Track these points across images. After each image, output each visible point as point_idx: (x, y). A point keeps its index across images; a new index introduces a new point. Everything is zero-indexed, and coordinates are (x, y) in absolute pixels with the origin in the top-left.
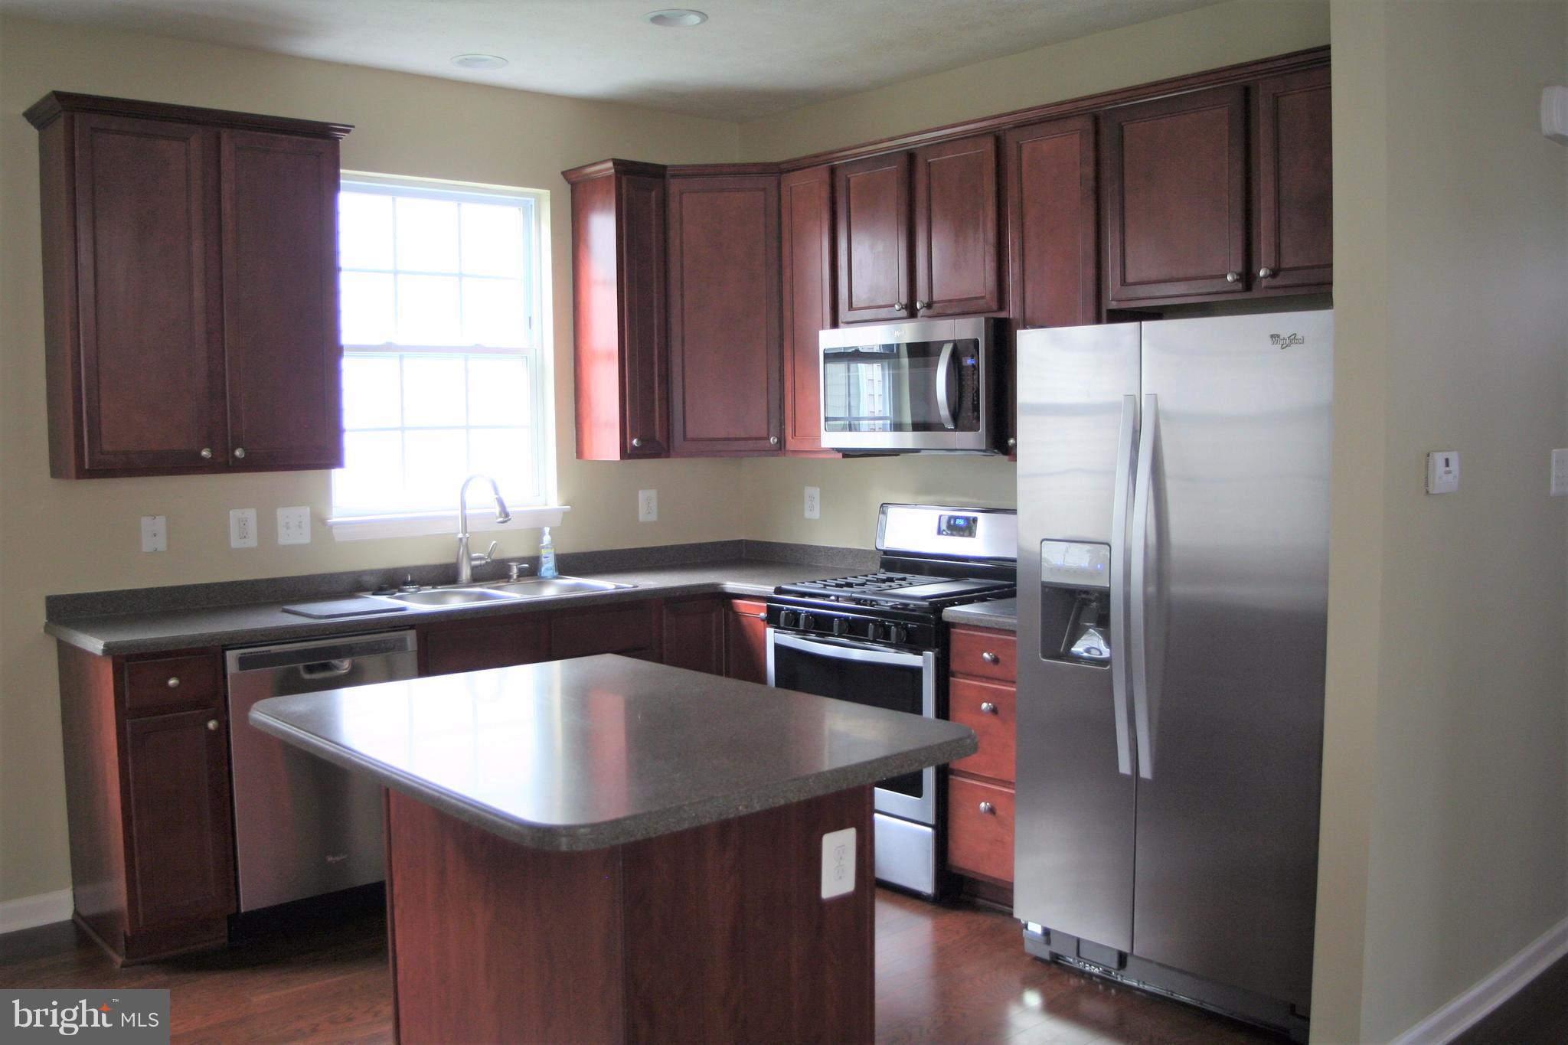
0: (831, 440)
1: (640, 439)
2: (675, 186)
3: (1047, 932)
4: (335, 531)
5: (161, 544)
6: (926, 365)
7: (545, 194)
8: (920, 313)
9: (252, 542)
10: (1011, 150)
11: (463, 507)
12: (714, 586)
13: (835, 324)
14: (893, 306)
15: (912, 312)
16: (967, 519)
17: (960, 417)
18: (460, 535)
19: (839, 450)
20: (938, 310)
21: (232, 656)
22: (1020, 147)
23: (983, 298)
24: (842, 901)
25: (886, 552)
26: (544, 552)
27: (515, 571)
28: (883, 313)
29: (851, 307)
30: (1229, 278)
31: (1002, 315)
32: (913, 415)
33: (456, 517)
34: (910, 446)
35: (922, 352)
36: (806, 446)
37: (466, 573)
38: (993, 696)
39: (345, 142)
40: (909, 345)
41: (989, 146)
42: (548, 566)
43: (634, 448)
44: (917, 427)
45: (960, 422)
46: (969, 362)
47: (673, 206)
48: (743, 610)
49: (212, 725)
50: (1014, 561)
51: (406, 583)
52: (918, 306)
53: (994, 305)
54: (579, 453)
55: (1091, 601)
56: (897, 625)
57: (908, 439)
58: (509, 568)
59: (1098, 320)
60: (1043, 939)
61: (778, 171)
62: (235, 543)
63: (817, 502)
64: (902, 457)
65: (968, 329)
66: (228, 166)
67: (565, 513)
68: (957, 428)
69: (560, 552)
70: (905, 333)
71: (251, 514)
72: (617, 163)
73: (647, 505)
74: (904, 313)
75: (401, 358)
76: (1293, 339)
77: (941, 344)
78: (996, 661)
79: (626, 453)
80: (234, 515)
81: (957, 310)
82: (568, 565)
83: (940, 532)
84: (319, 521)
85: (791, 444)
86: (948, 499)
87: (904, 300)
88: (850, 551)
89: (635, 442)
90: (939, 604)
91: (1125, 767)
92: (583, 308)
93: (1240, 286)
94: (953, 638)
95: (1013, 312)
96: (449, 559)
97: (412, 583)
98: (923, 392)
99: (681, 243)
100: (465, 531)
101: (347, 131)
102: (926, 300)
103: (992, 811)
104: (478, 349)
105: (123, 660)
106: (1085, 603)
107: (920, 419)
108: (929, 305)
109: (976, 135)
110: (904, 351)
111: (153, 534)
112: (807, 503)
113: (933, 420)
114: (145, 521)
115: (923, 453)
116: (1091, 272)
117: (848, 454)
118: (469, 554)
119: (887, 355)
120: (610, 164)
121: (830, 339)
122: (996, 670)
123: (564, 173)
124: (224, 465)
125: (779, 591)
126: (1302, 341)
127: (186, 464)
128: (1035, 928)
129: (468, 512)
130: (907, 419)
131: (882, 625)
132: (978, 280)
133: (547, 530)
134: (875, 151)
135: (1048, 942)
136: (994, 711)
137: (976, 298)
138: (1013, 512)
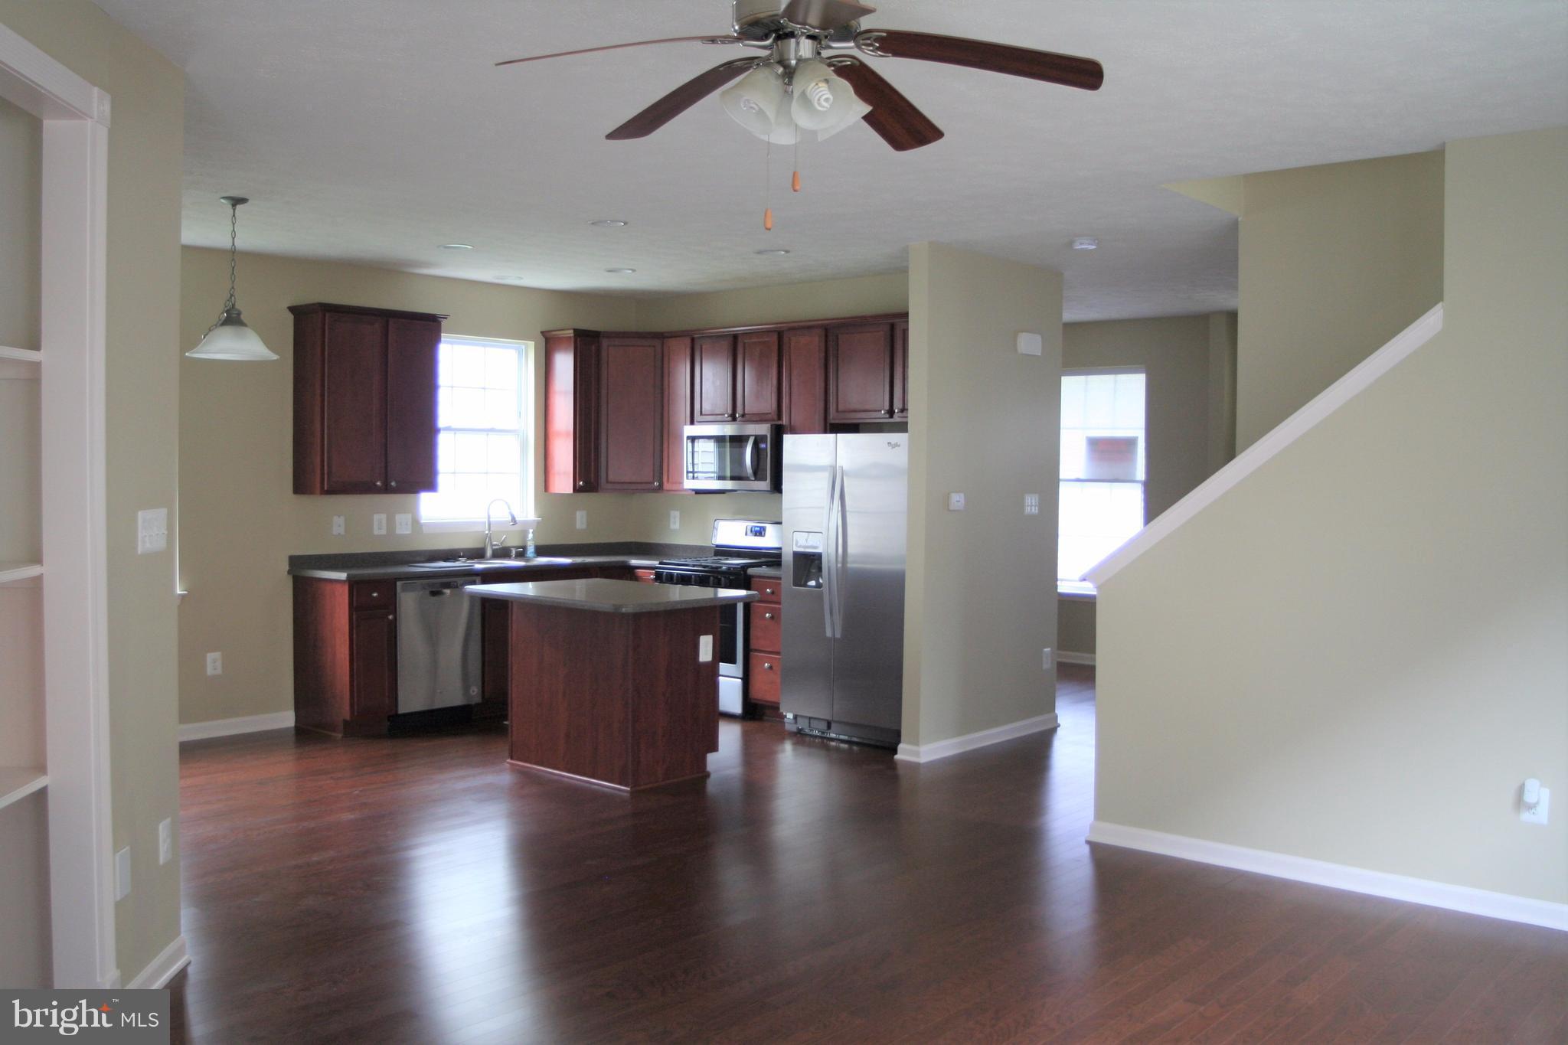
0: (689, 484)
1: (584, 482)
2: (605, 343)
3: (795, 717)
4: (424, 528)
5: (342, 531)
6: (741, 447)
7: (532, 344)
8: (738, 420)
9: (384, 532)
10: (786, 340)
11: (489, 517)
12: (623, 562)
13: (692, 422)
14: (724, 415)
15: (734, 418)
16: (761, 527)
17: (758, 473)
18: (487, 532)
19: (693, 490)
20: (747, 418)
21: (399, 584)
22: (790, 339)
23: (770, 413)
24: (706, 664)
25: (717, 546)
26: (529, 543)
27: (514, 552)
28: (719, 418)
29: (701, 414)
30: (883, 412)
31: (780, 423)
32: (731, 473)
33: (485, 523)
34: (730, 488)
35: (738, 441)
36: (675, 487)
37: (489, 553)
38: (771, 610)
39: (444, 323)
40: (731, 437)
41: (775, 337)
42: (531, 550)
43: (580, 487)
44: (732, 478)
45: (758, 476)
46: (763, 446)
47: (604, 354)
48: (640, 575)
49: (391, 617)
50: (780, 549)
51: (460, 557)
52: (737, 415)
53: (775, 417)
54: (546, 488)
55: (815, 560)
56: (725, 577)
57: (728, 485)
58: (510, 551)
59: (825, 432)
60: (793, 721)
61: (661, 337)
62: (376, 532)
63: (678, 520)
64: (728, 493)
65: (763, 429)
66: (392, 337)
67: (538, 523)
68: (756, 479)
69: (537, 544)
70: (728, 430)
71: (383, 517)
72: (575, 330)
73: (581, 520)
74: (730, 419)
75: (455, 433)
76: (897, 445)
77: (747, 437)
78: (773, 593)
79: (576, 489)
80: (376, 517)
81: (758, 419)
82: (541, 551)
83: (746, 534)
84: (416, 522)
85: (666, 486)
86: (751, 517)
87: (730, 412)
88: (696, 546)
89: (581, 483)
90: (745, 567)
91: (829, 634)
92: (551, 408)
93: (888, 416)
94: (752, 582)
95: (785, 421)
96: (480, 545)
97: (463, 557)
98: (738, 460)
99: (608, 373)
100: (489, 529)
101: (446, 318)
102: (741, 413)
103: (771, 668)
104: (492, 430)
105: (353, 584)
106: (813, 561)
107: (736, 474)
108: (743, 416)
109: (768, 332)
110: (728, 439)
111: (338, 525)
112: (672, 520)
113: (744, 475)
114: (336, 518)
115: (738, 492)
116: (822, 404)
117: (698, 492)
118: (491, 543)
119: (719, 440)
120: (572, 331)
121: (689, 430)
122: (774, 598)
123: (542, 332)
124: (387, 490)
125: (660, 563)
126: (899, 446)
127: (367, 488)
128: (790, 716)
129: (491, 520)
130: (728, 474)
131: (717, 578)
132: (768, 405)
133: (531, 531)
134: (717, 332)
135: (796, 723)
136: (772, 618)
137: (767, 414)
138: (780, 523)
